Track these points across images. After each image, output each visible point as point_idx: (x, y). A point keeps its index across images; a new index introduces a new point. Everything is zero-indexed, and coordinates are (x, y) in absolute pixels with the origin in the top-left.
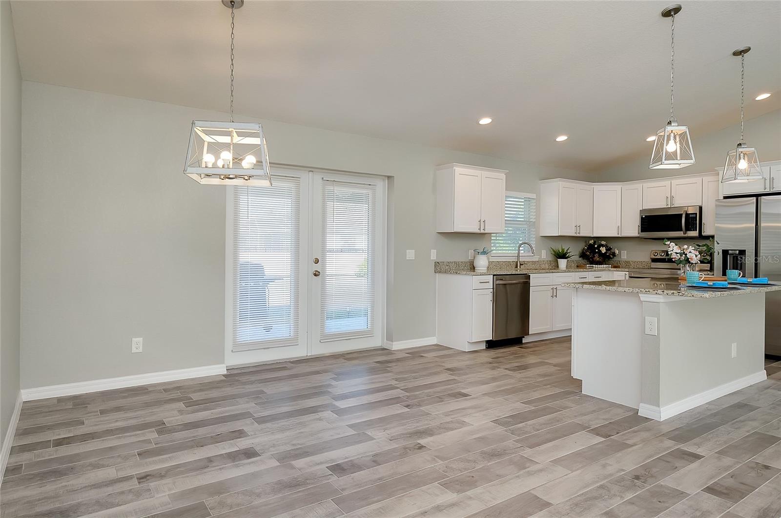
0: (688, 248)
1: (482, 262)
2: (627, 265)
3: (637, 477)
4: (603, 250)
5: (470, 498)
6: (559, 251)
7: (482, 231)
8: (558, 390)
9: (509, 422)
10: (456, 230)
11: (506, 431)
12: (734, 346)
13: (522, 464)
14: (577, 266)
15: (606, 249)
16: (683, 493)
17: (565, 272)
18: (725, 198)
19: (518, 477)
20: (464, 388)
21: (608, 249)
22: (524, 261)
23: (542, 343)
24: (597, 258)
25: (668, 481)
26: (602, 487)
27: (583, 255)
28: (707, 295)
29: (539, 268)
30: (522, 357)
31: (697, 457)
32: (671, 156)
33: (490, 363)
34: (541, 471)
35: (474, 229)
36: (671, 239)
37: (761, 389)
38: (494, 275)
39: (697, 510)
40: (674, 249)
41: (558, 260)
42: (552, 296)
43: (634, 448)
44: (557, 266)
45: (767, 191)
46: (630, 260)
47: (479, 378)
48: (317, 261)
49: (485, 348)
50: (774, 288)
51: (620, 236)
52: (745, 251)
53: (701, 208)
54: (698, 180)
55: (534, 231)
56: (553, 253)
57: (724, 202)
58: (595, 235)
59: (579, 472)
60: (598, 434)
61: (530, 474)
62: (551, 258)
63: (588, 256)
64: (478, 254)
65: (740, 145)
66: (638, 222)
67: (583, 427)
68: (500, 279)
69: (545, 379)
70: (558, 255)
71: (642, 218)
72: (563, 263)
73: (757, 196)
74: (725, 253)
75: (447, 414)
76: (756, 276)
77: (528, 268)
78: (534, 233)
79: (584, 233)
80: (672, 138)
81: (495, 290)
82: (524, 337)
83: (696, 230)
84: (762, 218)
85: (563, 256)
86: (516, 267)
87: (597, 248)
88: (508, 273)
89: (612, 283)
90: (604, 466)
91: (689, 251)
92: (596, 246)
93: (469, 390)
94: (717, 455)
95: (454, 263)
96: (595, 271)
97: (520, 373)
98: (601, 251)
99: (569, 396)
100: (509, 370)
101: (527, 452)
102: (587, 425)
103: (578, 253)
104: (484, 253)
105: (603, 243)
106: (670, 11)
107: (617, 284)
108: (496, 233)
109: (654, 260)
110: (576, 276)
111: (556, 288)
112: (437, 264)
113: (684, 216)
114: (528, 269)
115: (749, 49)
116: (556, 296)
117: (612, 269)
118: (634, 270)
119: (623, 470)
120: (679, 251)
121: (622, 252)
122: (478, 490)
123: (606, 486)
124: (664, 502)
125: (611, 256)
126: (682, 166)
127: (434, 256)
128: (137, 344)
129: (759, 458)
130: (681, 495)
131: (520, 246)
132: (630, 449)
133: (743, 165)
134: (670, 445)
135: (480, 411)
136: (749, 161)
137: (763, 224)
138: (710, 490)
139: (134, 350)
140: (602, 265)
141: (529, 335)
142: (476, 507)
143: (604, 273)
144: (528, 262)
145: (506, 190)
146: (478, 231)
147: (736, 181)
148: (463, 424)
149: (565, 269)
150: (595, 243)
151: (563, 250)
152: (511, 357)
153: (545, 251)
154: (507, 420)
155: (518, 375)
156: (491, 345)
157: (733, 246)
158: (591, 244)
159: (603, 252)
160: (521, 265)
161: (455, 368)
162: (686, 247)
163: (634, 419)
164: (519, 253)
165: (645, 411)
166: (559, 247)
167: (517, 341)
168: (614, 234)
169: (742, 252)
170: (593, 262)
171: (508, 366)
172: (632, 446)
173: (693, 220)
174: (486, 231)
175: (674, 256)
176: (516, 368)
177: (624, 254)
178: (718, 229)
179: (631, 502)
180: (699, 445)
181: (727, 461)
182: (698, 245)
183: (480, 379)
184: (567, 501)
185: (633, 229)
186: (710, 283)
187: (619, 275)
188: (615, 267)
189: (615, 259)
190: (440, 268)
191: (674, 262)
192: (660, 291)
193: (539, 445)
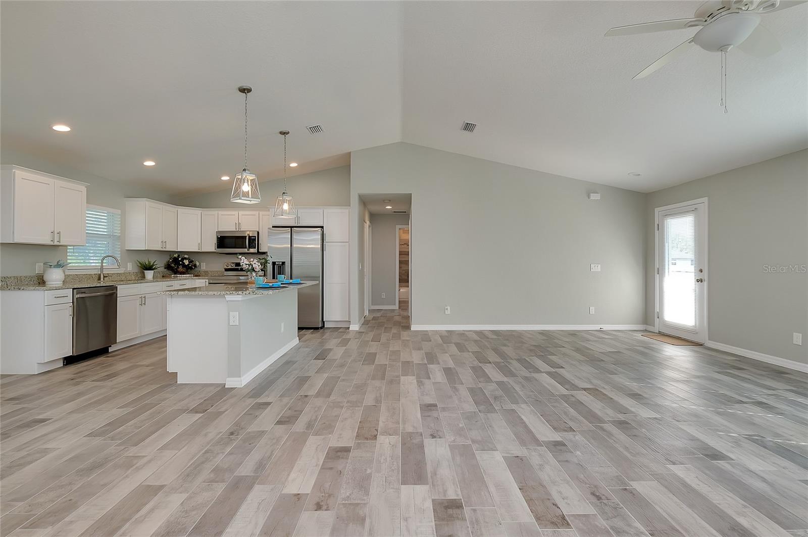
0: (254, 261)
1: (55, 276)
2: (206, 274)
3: (232, 434)
4: (186, 262)
5: (71, 522)
6: (146, 263)
7: (56, 243)
8: (154, 387)
9: (107, 430)
10: (16, 241)
11: (104, 440)
12: (282, 325)
13: (129, 464)
14: (163, 276)
15: (189, 262)
16: (263, 432)
17: (151, 282)
18: (273, 227)
19: (127, 476)
20: (39, 414)
21: (191, 262)
22: (108, 274)
23: (131, 348)
24: (181, 269)
25: (253, 428)
26: (206, 452)
27: (168, 267)
28: (271, 292)
29: (126, 279)
30: (111, 365)
31: (268, 404)
32: (246, 195)
33: (72, 379)
34: (150, 461)
35: (46, 240)
36: (241, 254)
37: (296, 349)
38: (73, 289)
39: (274, 439)
40: (244, 261)
41: (145, 271)
42: (141, 305)
43: (226, 413)
44: (143, 277)
45: (296, 225)
47: (60, 397)
49: (62, 365)
50: (304, 285)
51: (200, 251)
52: (285, 262)
53: (258, 233)
54: (256, 213)
55: (119, 245)
56: (139, 265)
57: (272, 230)
58: (179, 250)
59: (186, 447)
60: (197, 412)
61: (138, 469)
62: (136, 270)
63: (173, 267)
64: (50, 268)
65: (284, 193)
66: (215, 241)
67: (183, 411)
68: (82, 293)
69: (140, 380)
70: (145, 267)
71: (218, 238)
72: (149, 274)
73: (291, 227)
74: (274, 263)
75: (19, 449)
76: (291, 279)
77: (113, 279)
78: (120, 247)
79: (170, 248)
80: (246, 181)
81: (75, 304)
82: (110, 346)
83: (255, 248)
84: (294, 241)
85: (150, 268)
86: (99, 279)
87: (180, 261)
88: (92, 286)
89: (194, 289)
90: (206, 435)
91: (254, 262)
92: (180, 259)
93: (47, 414)
94: (280, 398)
95: (13, 278)
96: (180, 280)
97: (111, 381)
98: (184, 263)
99: (165, 389)
100: (97, 381)
101: (133, 451)
102: (186, 408)
103: (163, 265)
104: (59, 265)
105: (186, 256)
106: (244, 89)
107: (198, 289)
108: (74, 246)
109: (227, 270)
110: (163, 285)
111: (145, 297)
113: (247, 237)
114: (112, 281)
115: (288, 133)
116: (145, 304)
117: (194, 278)
118: (212, 278)
119: (221, 433)
120: (248, 263)
121: (202, 263)
122: (81, 510)
123: (210, 450)
124: (253, 443)
125: (193, 267)
126: (252, 202)
129: (302, 393)
130: (263, 433)
131: (103, 259)
132: (224, 415)
133: (286, 207)
134: (251, 402)
135: (69, 430)
136: (289, 205)
137: (294, 246)
138: (279, 422)
140: (185, 274)
141: (116, 343)
142: (82, 526)
143: (187, 281)
144: (113, 274)
145: (87, 203)
146: (52, 243)
147: (282, 217)
148: (46, 451)
149: (152, 279)
150: (179, 256)
151: (149, 263)
152: (98, 368)
153: (131, 264)
154: (103, 429)
155: (109, 383)
156: (69, 361)
157: (279, 260)
158: (175, 257)
159: (186, 264)
160: (104, 277)
161: (22, 395)
162: (252, 260)
163: (223, 391)
164: (102, 266)
165: (230, 383)
166: (145, 260)
167: (104, 351)
168: (195, 249)
169: (283, 263)
170: (176, 272)
171: (95, 378)
172: (225, 412)
173: (253, 241)
174: (61, 244)
175: (244, 266)
176: (106, 377)
177: (203, 266)
178: (269, 248)
179: (230, 453)
180: (268, 396)
181: (285, 400)
182: (259, 259)
183: (60, 399)
184: (179, 476)
185: (210, 245)
186: (271, 284)
187: (200, 282)
188: (196, 276)
189: (196, 269)
191: (244, 271)
192: (240, 292)
193: (143, 440)
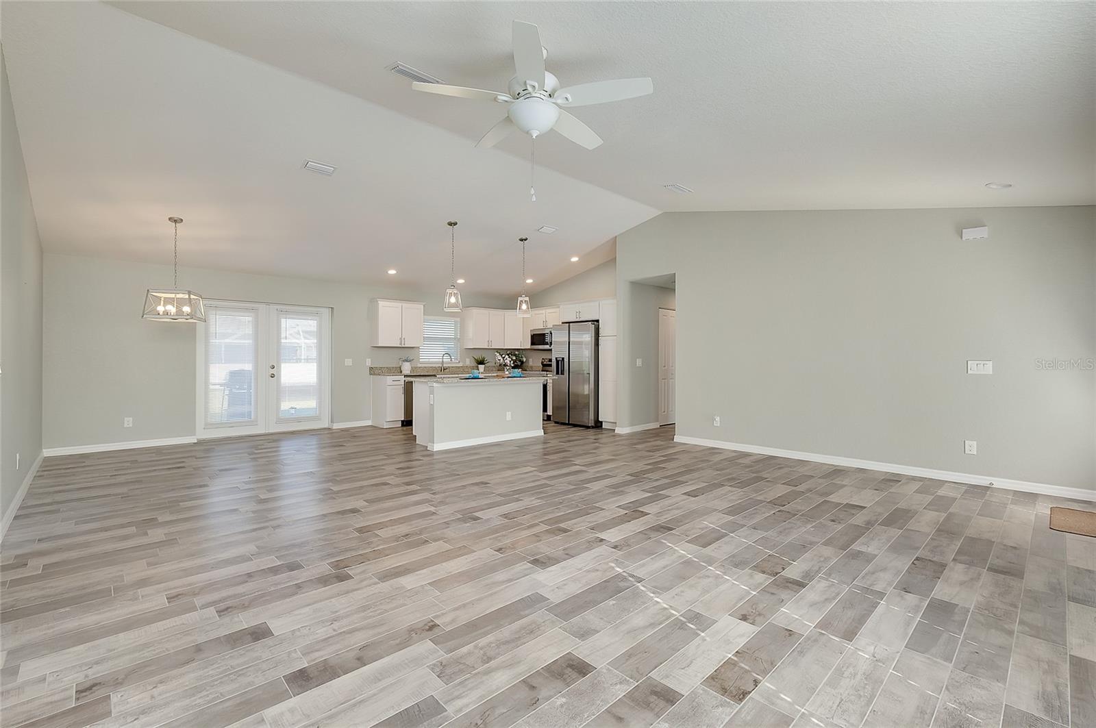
46: (533, 365)
48: (273, 367)
112: (371, 368)
127: (369, 363)
128: (128, 422)
139: (126, 425)
190: (373, 371)
